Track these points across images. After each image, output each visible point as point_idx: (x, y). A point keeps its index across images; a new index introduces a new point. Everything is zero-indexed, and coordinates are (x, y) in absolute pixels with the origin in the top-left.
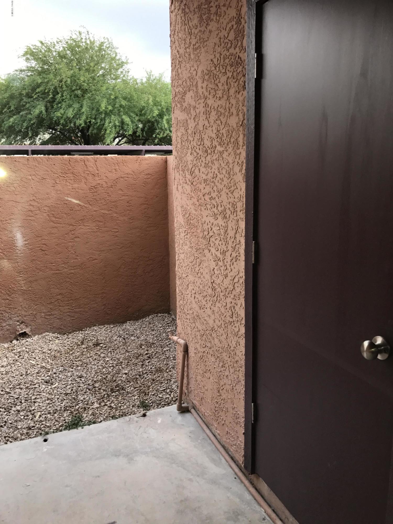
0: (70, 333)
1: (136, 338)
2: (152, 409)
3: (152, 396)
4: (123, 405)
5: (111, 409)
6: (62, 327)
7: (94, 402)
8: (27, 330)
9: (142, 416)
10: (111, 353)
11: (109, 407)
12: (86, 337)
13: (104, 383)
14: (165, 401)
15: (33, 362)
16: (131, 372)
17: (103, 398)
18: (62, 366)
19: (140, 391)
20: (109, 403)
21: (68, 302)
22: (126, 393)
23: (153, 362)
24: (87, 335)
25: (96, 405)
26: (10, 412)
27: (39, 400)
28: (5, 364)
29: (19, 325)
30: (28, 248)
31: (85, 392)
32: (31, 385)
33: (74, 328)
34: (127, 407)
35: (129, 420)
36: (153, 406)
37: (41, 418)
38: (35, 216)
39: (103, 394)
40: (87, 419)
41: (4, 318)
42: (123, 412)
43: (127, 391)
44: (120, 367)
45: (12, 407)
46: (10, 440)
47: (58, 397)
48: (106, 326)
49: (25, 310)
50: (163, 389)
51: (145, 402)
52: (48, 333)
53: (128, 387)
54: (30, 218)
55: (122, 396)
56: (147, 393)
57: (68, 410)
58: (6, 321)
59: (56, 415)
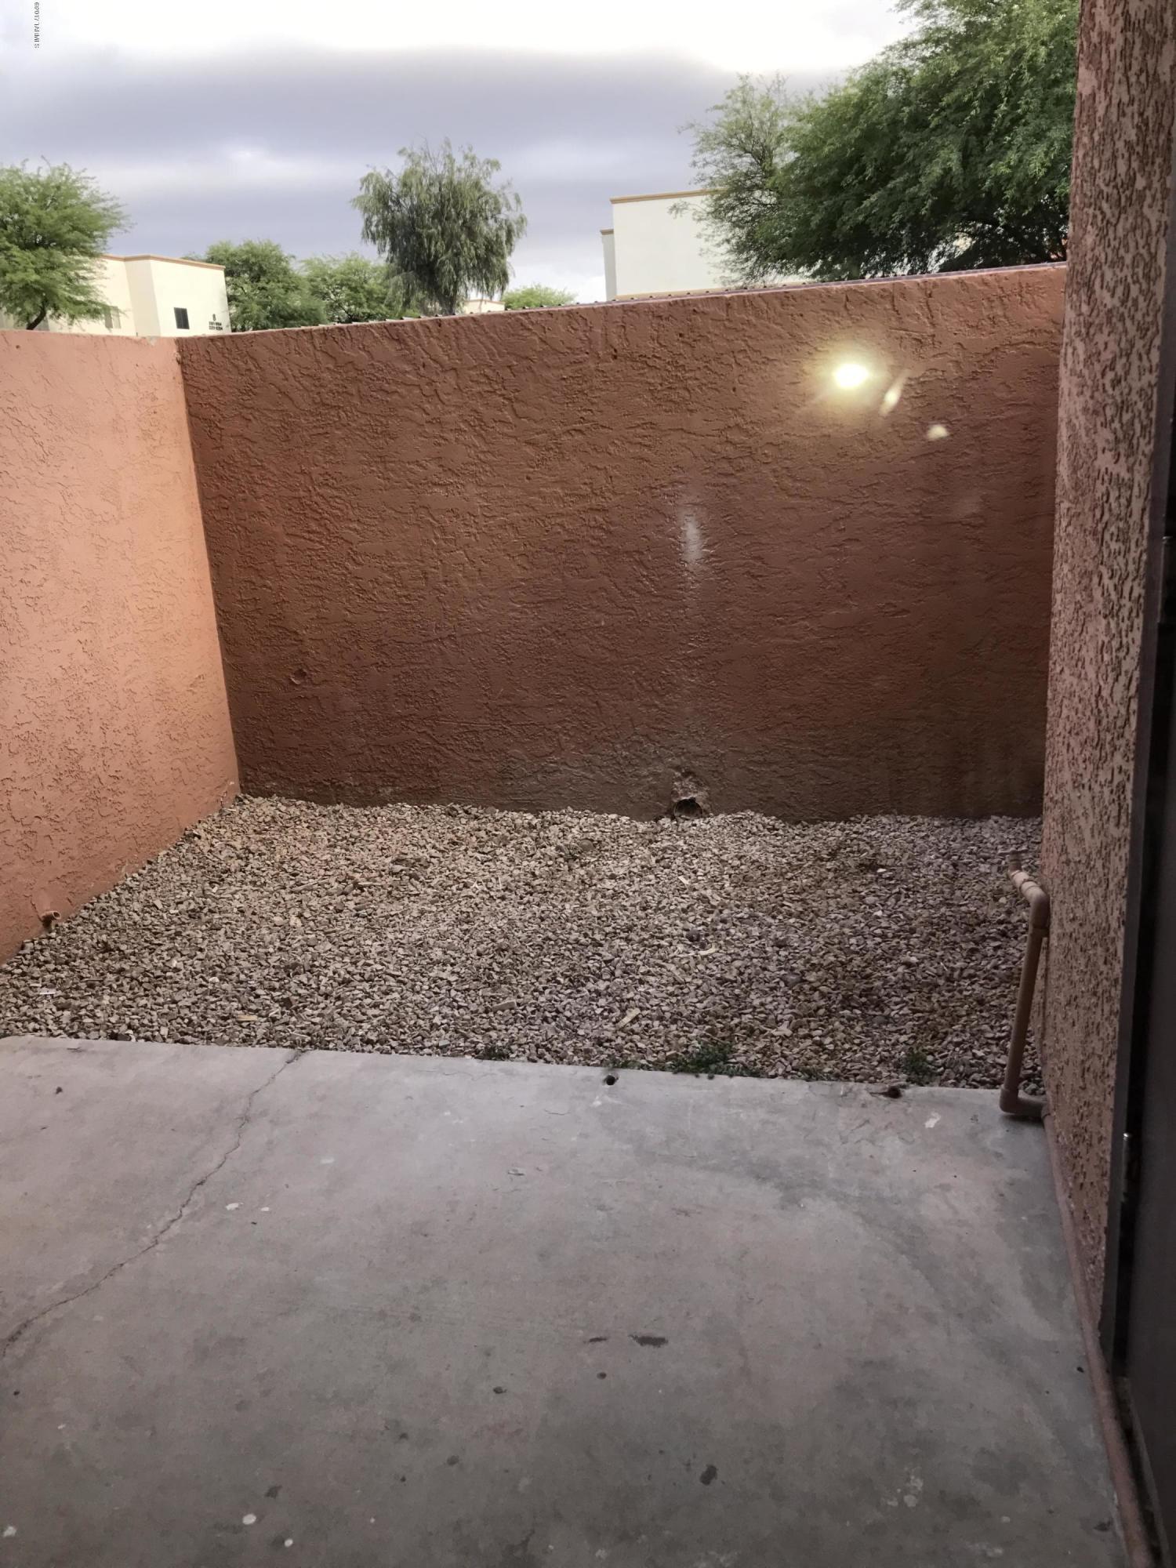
0: (814, 822)
1: (995, 869)
2: (936, 1083)
3: (951, 1047)
4: (855, 1048)
5: (816, 1052)
6: (792, 801)
7: (782, 1021)
8: (699, 796)
9: (885, 1094)
10: (898, 900)
11: (815, 1043)
12: (849, 842)
13: (835, 977)
14: (987, 1070)
15: (686, 882)
16: (927, 964)
17: (810, 1015)
18: (751, 906)
19: (926, 1023)
20: (819, 1032)
21: (812, 733)
22: (882, 1019)
23: (1012, 951)
24: (855, 836)
25: (784, 1030)
26: (579, 992)
27: (651, 979)
28: (621, 872)
29: (679, 779)
30: (713, 568)
31: (772, 989)
32: (652, 936)
33: (826, 809)
34: (864, 1058)
35: (845, 1095)
36: (943, 1077)
37: (635, 1027)
38: (738, 474)
39: (813, 1005)
40: (743, 1059)
41: (644, 756)
42: (844, 1069)
43: (886, 1012)
44: (902, 942)
45: (587, 979)
46: (548, 1056)
47: (700, 982)
48: (920, 819)
49: (697, 741)
50: (998, 1034)
51: (925, 1060)
52: (752, 814)
53: (896, 1004)
54: (724, 480)
55: (867, 1025)
56: (941, 1035)
57: (706, 1023)
58: (649, 764)
59: (673, 1027)
